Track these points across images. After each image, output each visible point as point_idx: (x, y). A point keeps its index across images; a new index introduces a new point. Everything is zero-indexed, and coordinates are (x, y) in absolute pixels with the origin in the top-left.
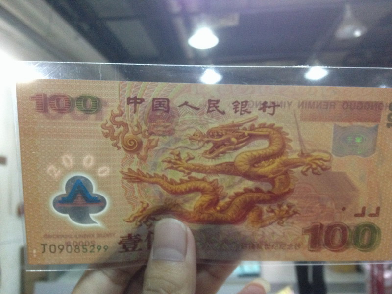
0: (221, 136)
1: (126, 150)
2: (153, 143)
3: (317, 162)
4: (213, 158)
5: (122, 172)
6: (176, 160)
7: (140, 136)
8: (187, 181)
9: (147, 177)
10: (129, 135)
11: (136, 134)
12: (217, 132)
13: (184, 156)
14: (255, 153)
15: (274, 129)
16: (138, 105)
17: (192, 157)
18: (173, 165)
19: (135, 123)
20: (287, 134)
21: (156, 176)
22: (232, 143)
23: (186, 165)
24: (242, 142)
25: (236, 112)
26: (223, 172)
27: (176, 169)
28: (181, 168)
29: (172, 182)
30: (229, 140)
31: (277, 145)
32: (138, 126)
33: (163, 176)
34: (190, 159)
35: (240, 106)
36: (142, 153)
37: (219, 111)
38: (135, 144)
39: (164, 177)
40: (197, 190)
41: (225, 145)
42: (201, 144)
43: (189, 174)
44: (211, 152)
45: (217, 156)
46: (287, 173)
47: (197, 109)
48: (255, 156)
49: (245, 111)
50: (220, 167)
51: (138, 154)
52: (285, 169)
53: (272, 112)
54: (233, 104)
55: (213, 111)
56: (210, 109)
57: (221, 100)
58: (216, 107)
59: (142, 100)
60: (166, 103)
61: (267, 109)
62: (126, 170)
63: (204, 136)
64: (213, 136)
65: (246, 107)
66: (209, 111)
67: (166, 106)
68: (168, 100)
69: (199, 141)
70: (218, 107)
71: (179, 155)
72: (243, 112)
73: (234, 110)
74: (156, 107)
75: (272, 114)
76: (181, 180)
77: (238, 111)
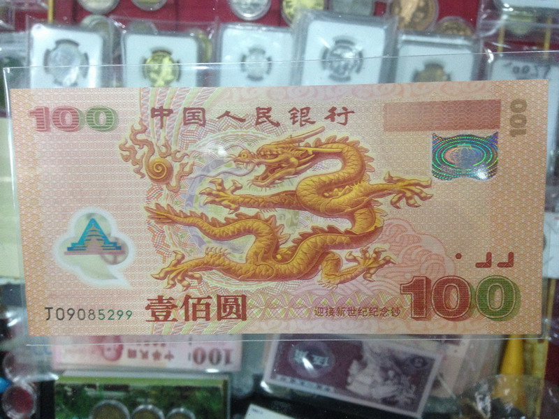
0: (276, 156)
1: (152, 179)
2: (187, 169)
3: (413, 188)
4: (267, 186)
5: (148, 209)
6: (218, 190)
7: (169, 159)
8: (235, 221)
9: (180, 217)
10: (156, 158)
11: (164, 156)
12: (270, 151)
13: (228, 185)
14: (324, 178)
15: (348, 145)
16: (165, 117)
17: (240, 185)
18: (215, 198)
19: (162, 141)
20: (367, 151)
21: (193, 214)
22: (291, 165)
23: (232, 197)
24: (305, 163)
25: (294, 123)
26: (281, 205)
27: (219, 203)
28: (226, 202)
29: (215, 223)
30: (287, 161)
31: (354, 167)
32: (167, 146)
33: (202, 214)
34: (237, 188)
35: (299, 114)
36: (173, 183)
37: (272, 123)
38: (163, 170)
39: (203, 216)
40: (248, 231)
41: (282, 168)
42: (250, 167)
43: (236, 209)
44: (264, 178)
45: (273, 183)
46: (370, 204)
47: (242, 120)
48: (325, 182)
49: (306, 121)
50: (277, 198)
51: (168, 184)
52: (367, 199)
53: (343, 121)
54: (290, 112)
55: (263, 122)
56: (260, 121)
57: (273, 108)
58: (268, 117)
59: (170, 111)
60: (201, 114)
61: (336, 117)
62: (153, 206)
63: (253, 156)
64: (265, 156)
65: (307, 115)
66: (258, 123)
67: (201, 117)
68: (203, 110)
69: (247, 163)
70: (270, 116)
71: (221, 184)
72: (303, 123)
73: (292, 121)
74: (189, 120)
75: (344, 124)
76: (226, 219)
77: (297, 121)
